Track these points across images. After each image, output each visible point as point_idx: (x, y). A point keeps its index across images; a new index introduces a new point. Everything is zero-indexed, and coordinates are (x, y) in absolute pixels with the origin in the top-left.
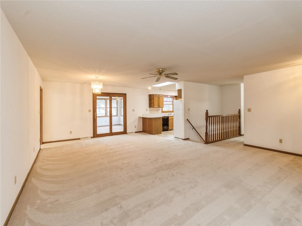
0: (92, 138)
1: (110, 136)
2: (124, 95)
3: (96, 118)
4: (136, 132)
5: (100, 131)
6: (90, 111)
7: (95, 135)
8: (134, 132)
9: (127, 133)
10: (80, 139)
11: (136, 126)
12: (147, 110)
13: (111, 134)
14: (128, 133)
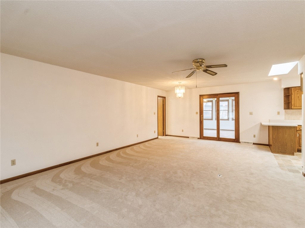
0: (198, 138)
1: (217, 140)
2: (236, 95)
3: (203, 120)
4: (254, 144)
5: (206, 133)
6: (197, 113)
7: (202, 137)
8: (251, 143)
9: (240, 143)
10: (188, 137)
11: (256, 136)
12: (279, 113)
13: (218, 139)
14: (242, 142)
